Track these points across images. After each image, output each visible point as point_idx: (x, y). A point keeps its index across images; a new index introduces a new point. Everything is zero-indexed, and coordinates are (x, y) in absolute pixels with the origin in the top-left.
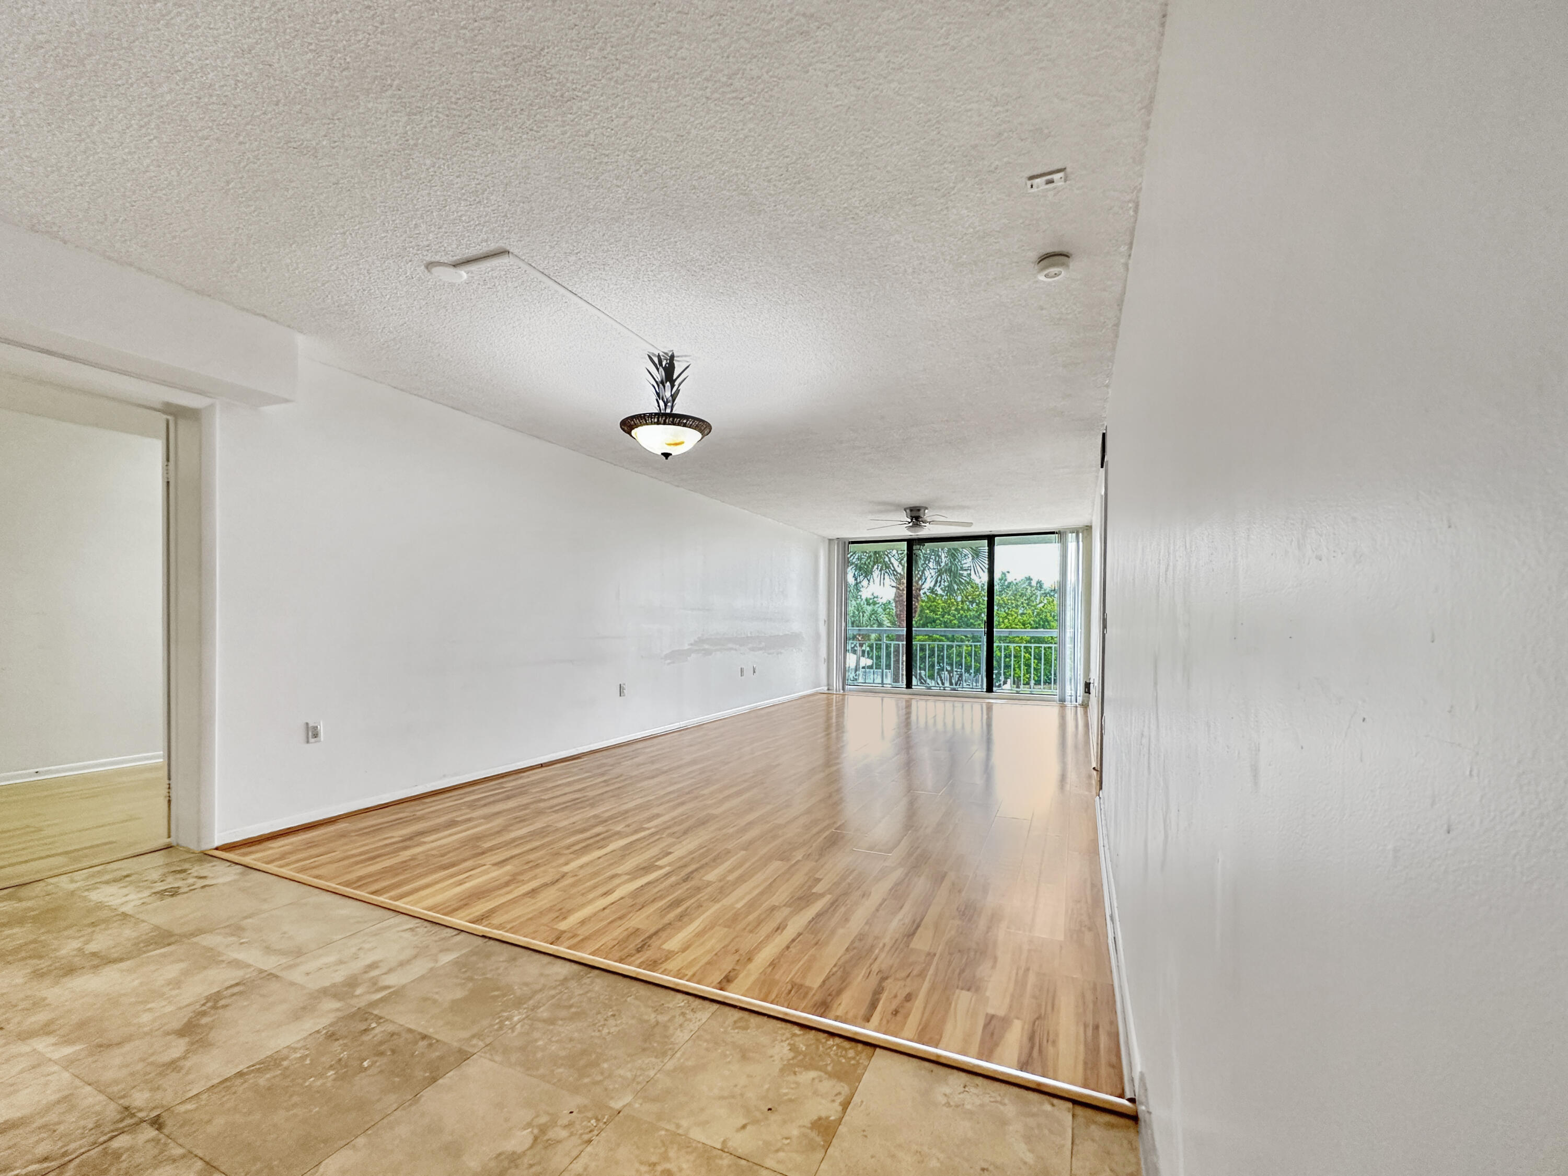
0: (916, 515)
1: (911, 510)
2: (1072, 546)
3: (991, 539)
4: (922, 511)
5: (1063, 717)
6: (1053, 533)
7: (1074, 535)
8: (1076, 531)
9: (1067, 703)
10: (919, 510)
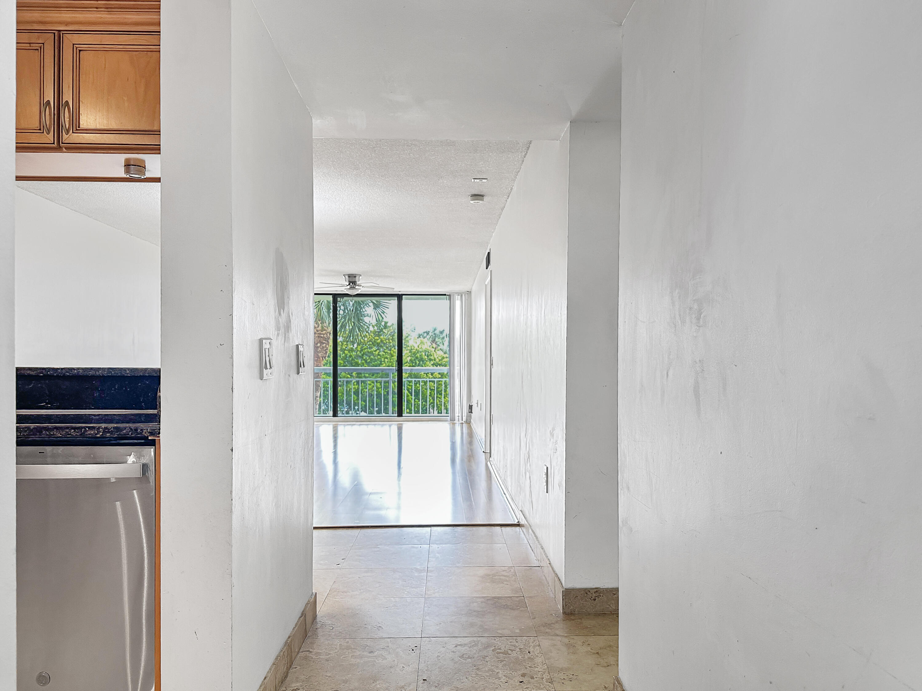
0: (352, 280)
1: (349, 277)
2: (458, 303)
3: (399, 297)
4: (357, 278)
5: (453, 434)
6: (445, 295)
7: (459, 297)
8: (461, 294)
9: (456, 421)
10: (355, 277)
